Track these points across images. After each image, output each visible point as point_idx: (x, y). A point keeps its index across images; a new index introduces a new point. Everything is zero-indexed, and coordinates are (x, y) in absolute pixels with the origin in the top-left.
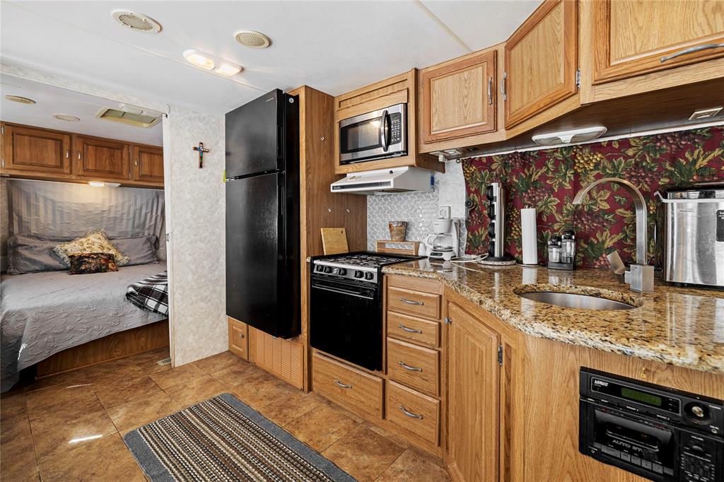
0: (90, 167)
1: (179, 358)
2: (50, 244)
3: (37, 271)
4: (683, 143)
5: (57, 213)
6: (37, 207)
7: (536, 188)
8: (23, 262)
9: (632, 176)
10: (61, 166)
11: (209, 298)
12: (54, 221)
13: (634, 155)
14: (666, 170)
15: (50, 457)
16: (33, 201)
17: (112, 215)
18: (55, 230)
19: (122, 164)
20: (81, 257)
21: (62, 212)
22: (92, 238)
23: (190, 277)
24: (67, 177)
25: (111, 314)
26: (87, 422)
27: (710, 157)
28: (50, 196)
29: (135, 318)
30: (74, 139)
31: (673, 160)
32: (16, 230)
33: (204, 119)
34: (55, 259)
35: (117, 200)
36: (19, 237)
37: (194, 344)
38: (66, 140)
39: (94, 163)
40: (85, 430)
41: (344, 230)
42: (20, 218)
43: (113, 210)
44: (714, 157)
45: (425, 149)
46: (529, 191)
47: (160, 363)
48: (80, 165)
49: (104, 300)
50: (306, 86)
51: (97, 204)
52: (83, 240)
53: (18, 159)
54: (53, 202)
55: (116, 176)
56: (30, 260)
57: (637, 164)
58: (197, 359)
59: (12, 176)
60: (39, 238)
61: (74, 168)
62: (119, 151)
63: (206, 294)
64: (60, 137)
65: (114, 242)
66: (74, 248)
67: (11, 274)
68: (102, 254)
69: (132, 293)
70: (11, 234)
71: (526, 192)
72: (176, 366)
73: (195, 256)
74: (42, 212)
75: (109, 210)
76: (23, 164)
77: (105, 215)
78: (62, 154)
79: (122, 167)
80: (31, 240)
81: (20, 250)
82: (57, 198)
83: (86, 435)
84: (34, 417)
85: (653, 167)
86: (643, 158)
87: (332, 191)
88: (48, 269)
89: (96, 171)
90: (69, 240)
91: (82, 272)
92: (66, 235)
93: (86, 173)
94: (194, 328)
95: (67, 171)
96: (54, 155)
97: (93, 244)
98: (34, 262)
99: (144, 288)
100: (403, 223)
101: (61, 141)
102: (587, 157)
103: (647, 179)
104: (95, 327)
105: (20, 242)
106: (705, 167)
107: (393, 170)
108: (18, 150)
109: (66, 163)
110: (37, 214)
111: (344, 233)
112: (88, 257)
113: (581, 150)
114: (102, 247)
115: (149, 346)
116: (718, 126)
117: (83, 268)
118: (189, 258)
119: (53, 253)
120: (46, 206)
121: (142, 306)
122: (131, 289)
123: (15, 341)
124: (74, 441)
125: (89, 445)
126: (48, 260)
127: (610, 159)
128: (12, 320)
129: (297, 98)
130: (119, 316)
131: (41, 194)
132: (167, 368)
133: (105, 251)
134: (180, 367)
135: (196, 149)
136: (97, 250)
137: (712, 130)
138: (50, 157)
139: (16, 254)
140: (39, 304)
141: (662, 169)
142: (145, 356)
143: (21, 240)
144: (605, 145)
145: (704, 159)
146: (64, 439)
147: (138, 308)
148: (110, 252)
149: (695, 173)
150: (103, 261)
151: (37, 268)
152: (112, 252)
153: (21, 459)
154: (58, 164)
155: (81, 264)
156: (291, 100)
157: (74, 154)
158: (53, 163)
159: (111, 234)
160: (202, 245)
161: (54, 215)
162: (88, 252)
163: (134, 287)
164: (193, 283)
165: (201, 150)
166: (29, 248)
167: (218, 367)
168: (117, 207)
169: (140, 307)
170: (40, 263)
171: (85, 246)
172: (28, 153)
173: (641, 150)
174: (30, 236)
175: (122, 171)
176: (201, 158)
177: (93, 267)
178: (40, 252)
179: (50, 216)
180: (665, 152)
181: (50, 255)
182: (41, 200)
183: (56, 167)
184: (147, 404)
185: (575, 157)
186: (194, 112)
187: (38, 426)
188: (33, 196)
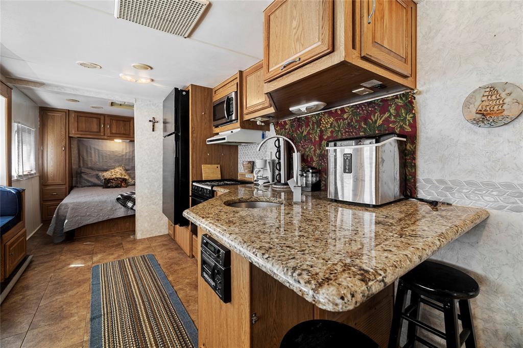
0: (114, 132)
1: (139, 235)
2: (97, 172)
3: (90, 186)
4: (370, 109)
5: (101, 157)
6: (91, 153)
7: (305, 140)
8: (84, 181)
9: (347, 131)
10: (100, 131)
11: (157, 203)
12: (99, 160)
13: (347, 118)
14: (362, 127)
15: (60, 271)
16: (89, 150)
17: (127, 157)
18: (100, 165)
19: (130, 129)
20: (109, 179)
21: (102, 156)
22: (117, 170)
23: (146, 191)
24: (103, 137)
25: (109, 209)
26: (83, 258)
27: (383, 118)
28: (97, 147)
29: (121, 212)
30: (106, 117)
31: (365, 120)
32: (82, 165)
33: (156, 104)
34: (99, 180)
35: (129, 149)
36: (83, 168)
37: (148, 228)
38: (102, 118)
39: (115, 129)
40: (80, 262)
41: (219, 166)
42: (83, 158)
43: (128, 154)
44: (385, 118)
45: (246, 118)
46: (302, 142)
47: (132, 237)
48: (109, 131)
49: (106, 201)
50: (192, 85)
51: (119, 151)
52: (113, 170)
53: (80, 129)
54: (98, 150)
55: (127, 136)
56: (87, 180)
57: (349, 123)
58: (149, 236)
59: (78, 138)
60: (92, 169)
61: (106, 132)
62: (129, 123)
63: (155, 201)
64: (99, 117)
65: (129, 172)
66: (107, 175)
67: (78, 187)
68: (120, 178)
69: (120, 198)
70: (80, 167)
71: (300, 143)
72: (138, 239)
73: (150, 180)
74: (93, 155)
75: (126, 155)
76: (81, 131)
77: (124, 157)
78: (100, 126)
79: (130, 131)
80: (88, 170)
81: (83, 175)
82: (100, 149)
83: (79, 264)
84: (64, 254)
85: (356, 126)
86: (352, 120)
87: (207, 143)
88: (95, 185)
89: (116, 134)
90: (106, 170)
91: (109, 187)
92: (105, 168)
93: (111, 135)
94: (148, 219)
95: (102, 134)
96: (96, 126)
97: (117, 173)
98: (89, 181)
99: (127, 196)
100: (250, 162)
101: (100, 119)
102: (327, 120)
103: (354, 134)
104: (101, 215)
105: (83, 171)
106: (381, 125)
107: (233, 131)
108: (80, 125)
109: (102, 130)
110: (91, 157)
111: (219, 168)
112: (113, 179)
113: (324, 115)
114: (121, 174)
115: (131, 228)
116: (385, 98)
117: (109, 185)
118: (146, 181)
119: (98, 177)
120: (95, 152)
121: (125, 206)
122: (120, 196)
123: (64, 218)
124: (72, 266)
125: (77, 268)
126: (95, 180)
127: (337, 120)
128: (63, 208)
129: (188, 92)
130: (113, 210)
131: (93, 146)
132: (133, 239)
133: (123, 177)
134: (139, 240)
135: (150, 121)
136: (118, 176)
137: (383, 100)
138: (95, 127)
139: (81, 177)
140: (75, 201)
141: (360, 126)
142: (127, 233)
143: (84, 170)
144: (334, 111)
145: (380, 119)
146: (69, 264)
147: (123, 207)
148: (125, 177)
149: (376, 129)
150: (119, 182)
151: (90, 184)
152: (127, 177)
153: (49, 270)
154: (98, 131)
155: (108, 183)
156: (184, 93)
157: (106, 125)
158: (96, 130)
159: (127, 168)
160: (154, 174)
161: (99, 157)
162: (114, 177)
163: (122, 195)
164: (148, 194)
165: (154, 122)
166: (87, 174)
167: (157, 241)
168: (129, 153)
169: (123, 206)
170: (91, 182)
171: (113, 173)
172: (84, 126)
173: (350, 114)
174: (88, 168)
175: (130, 134)
176: (153, 126)
177: (114, 185)
178: (92, 176)
179: (97, 158)
180: (361, 115)
181: (97, 178)
182: (93, 149)
183: (97, 132)
184: (112, 254)
185: (321, 120)
186: (150, 101)
187: (63, 258)
188: (89, 147)
